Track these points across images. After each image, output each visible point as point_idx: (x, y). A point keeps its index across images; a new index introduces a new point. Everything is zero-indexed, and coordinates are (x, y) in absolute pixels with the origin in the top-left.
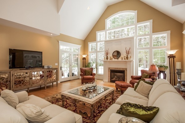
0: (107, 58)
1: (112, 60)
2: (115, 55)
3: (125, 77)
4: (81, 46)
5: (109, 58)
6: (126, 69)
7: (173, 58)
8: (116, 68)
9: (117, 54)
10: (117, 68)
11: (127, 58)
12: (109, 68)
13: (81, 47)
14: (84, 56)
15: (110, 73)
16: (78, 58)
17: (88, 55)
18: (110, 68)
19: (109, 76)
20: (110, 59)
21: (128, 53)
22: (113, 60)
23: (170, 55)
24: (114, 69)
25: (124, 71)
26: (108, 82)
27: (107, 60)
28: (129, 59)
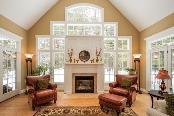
0: (71, 61)
1: (78, 64)
2: (83, 57)
3: (95, 84)
4: (22, 38)
5: (73, 60)
6: (96, 74)
7: (139, 62)
8: (83, 74)
9: (85, 55)
10: (85, 74)
11: (97, 61)
12: (73, 74)
13: (22, 40)
14: (29, 56)
15: (74, 80)
16: (15, 58)
17: (35, 55)
19: (73, 86)
20: (75, 62)
21: (99, 54)
22: (80, 62)
23: (136, 59)
24: (80, 75)
25: (94, 76)
26: (73, 93)
27: (70, 63)
28: (99, 63)
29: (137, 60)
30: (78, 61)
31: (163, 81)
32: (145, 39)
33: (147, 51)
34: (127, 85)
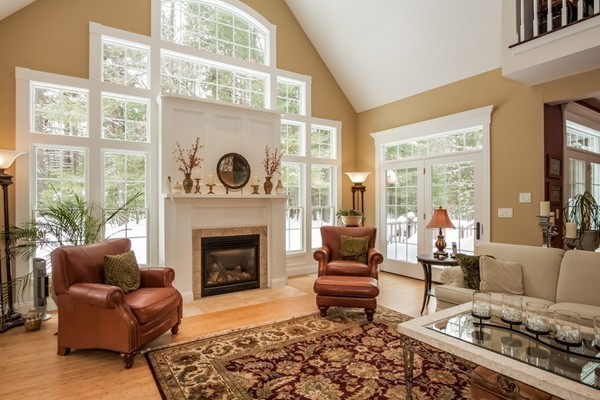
0: (185, 185)
1: (211, 196)
2: (227, 172)
3: (261, 261)
6: (265, 229)
7: (362, 193)
8: (226, 230)
9: (234, 169)
10: (233, 229)
11: (268, 187)
12: (196, 232)
15: (199, 254)
18: (200, 231)
19: (194, 273)
20: (198, 189)
21: (272, 167)
22: (220, 191)
23: (356, 184)
24: (220, 235)
25: (258, 236)
26: (195, 299)
27: (187, 192)
28: (273, 193)
29: (359, 188)
30: (211, 188)
31: (441, 233)
32: (373, 135)
33: (377, 166)
34: (358, 250)
